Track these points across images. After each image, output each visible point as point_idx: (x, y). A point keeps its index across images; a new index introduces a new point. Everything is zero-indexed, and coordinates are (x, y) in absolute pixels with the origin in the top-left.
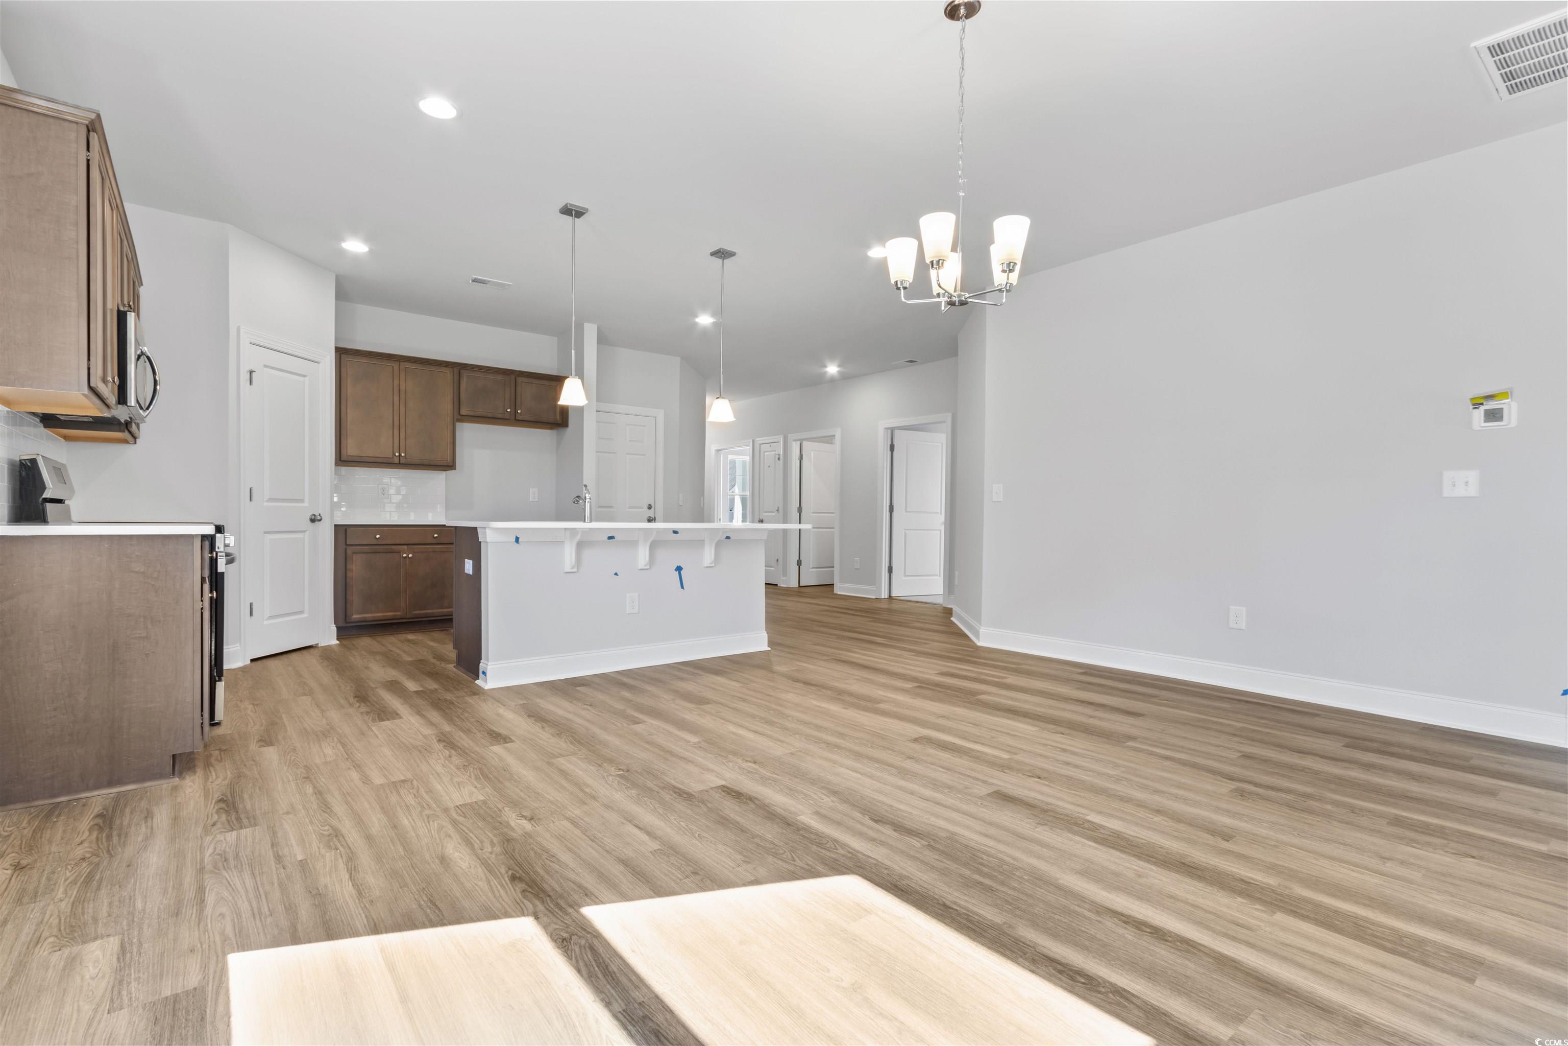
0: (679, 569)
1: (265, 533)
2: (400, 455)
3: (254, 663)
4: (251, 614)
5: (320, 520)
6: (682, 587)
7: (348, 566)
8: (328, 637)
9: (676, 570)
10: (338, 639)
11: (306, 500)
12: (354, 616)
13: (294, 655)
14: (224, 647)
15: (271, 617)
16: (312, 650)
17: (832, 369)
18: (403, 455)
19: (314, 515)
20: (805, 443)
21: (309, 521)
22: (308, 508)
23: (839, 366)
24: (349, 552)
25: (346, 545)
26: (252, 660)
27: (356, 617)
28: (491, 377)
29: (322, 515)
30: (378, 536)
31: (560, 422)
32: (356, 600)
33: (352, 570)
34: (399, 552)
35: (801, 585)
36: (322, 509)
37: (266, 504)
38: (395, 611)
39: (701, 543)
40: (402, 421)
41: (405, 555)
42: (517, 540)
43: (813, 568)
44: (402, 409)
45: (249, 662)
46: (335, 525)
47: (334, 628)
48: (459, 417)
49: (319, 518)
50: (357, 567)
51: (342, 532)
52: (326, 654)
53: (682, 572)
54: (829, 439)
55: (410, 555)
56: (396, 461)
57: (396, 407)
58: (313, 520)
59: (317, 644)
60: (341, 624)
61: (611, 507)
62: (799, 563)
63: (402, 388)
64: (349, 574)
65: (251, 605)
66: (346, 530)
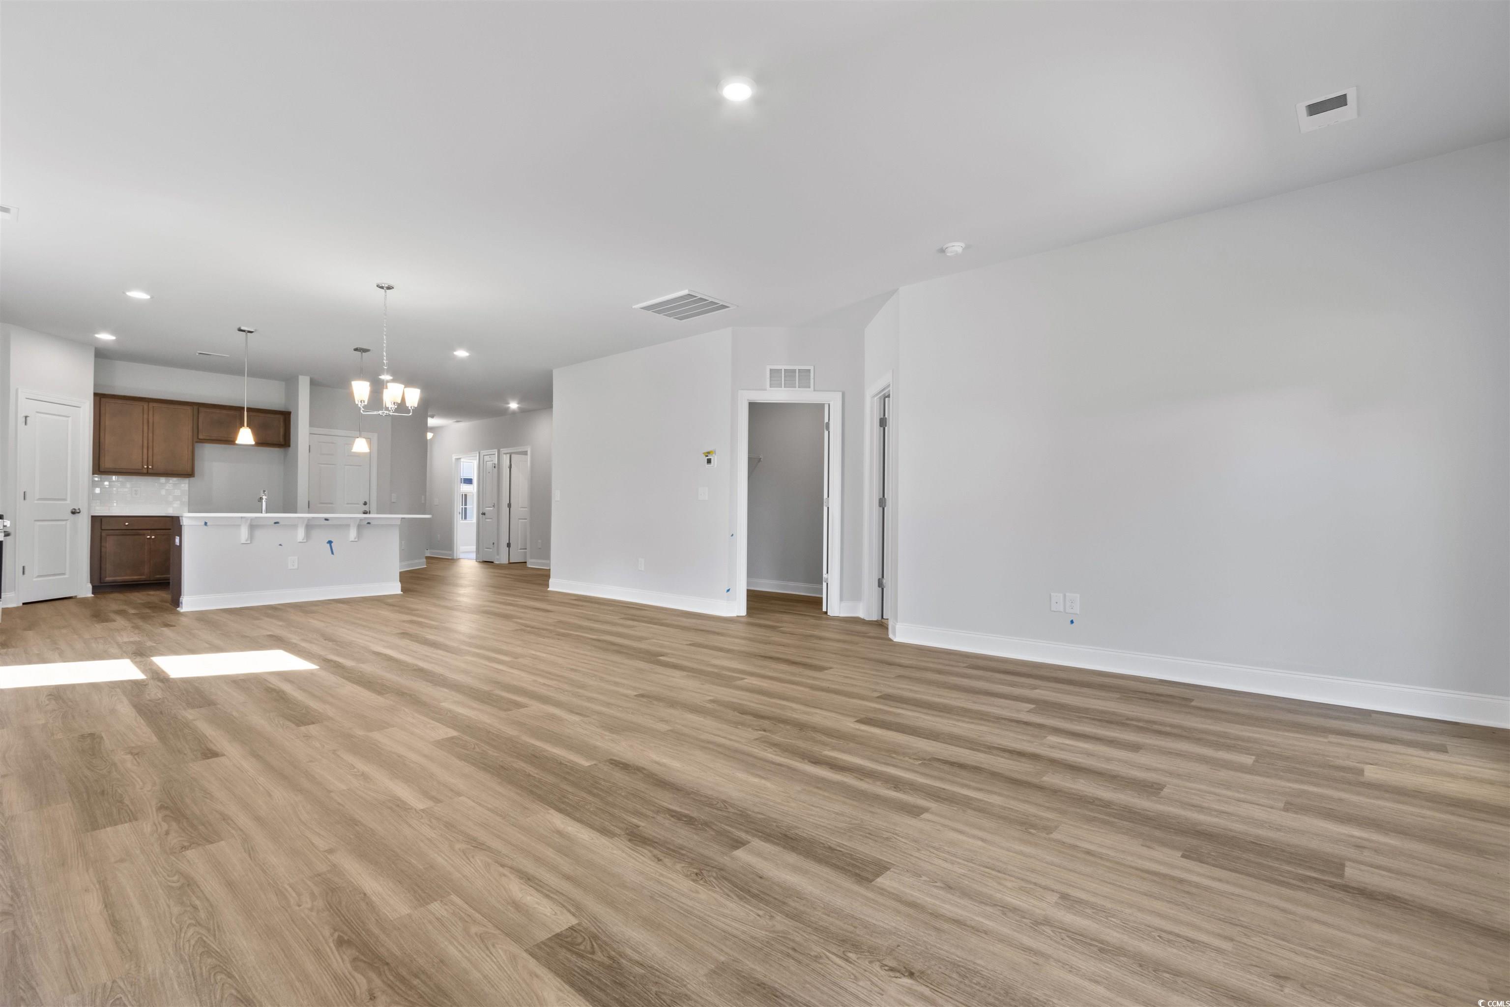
0: (330, 542)
1: (35, 521)
2: (148, 467)
3: (24, 606)
4: (24, 573)
5: (79, 513)
6: (332, 553)
7: (103, 544)
8: (85, 591)
9: (328, 543)
10: (93, 594)
11: (69, 499)
12: (107, 579)
13: (57, 602)
14: (2, 594)
15: (39, 576)
16: (71, 600)
17: (514, 405)
18: (150, 467)
19: (75, 509)
20: (513, 456)
21: (70, 513)
22: (70, 504)
23: (518, 404)
24: (104, 534)
25: (102, 529)
26: (24, 604)
27: (108, 579)
28: (224, 412)
29: (81, 509)
30: (127, 524)
31: (283, 443)
32: (109, 567)
33: (106, 547)
34: (144, 535)
35: (511, 562)
36: (82, 505)
37: (36, 502)
38: (141, 575)
39: (348, 526)
40: (150, 444)
41: (148, 537)
42: (206, 524)
43: (521, 549)
44: (150, 435)
45: (21, 605)
46: (92, 517)
47: (90, 586)
48: (198, 440)
49: (78, 511)
50: (110, 545)
51: (97, 522)
52: (83, 602)
53: (332, 544)
54: (525, 453)
55: (153, 537)
56: (145, 471)
57: (146, 435)
58: (74, 512)
59: (76, 596)
60: (97, 584)
61: (332, 504)
62: (509, 545)
63: (151, 421)
64: (103, 550)
65: (24, 568)
66: (101, 520)
